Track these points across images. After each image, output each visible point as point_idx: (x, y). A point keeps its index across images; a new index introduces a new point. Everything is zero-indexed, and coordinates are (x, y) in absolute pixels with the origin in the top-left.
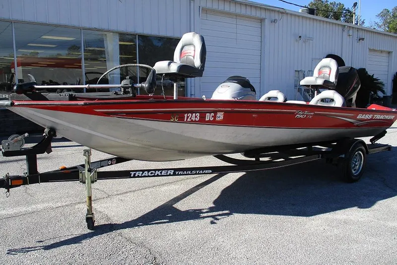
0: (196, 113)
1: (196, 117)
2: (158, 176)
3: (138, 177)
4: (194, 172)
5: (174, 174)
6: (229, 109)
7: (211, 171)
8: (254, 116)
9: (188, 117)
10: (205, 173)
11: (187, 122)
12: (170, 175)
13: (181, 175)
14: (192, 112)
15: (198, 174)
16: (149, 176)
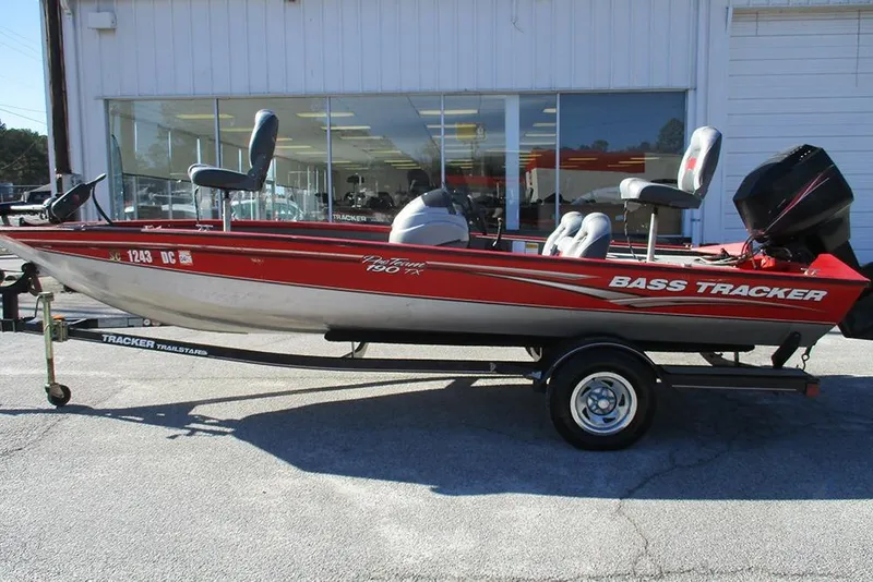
0: (144, 250)
1: (146, 256)
2: (134, 346)
3: (111, 343)
4: (182, 350)
5: (155, 348)
6: (197, 246)
7: (206, 353)
8: (255, 261)
9: (134, 256)
10: (197, 355)
11: (134, 264)
12: (149, 348)
13: (163, 350)
14: (138, 248)
15: (188, 354)
16: (123, 345)
